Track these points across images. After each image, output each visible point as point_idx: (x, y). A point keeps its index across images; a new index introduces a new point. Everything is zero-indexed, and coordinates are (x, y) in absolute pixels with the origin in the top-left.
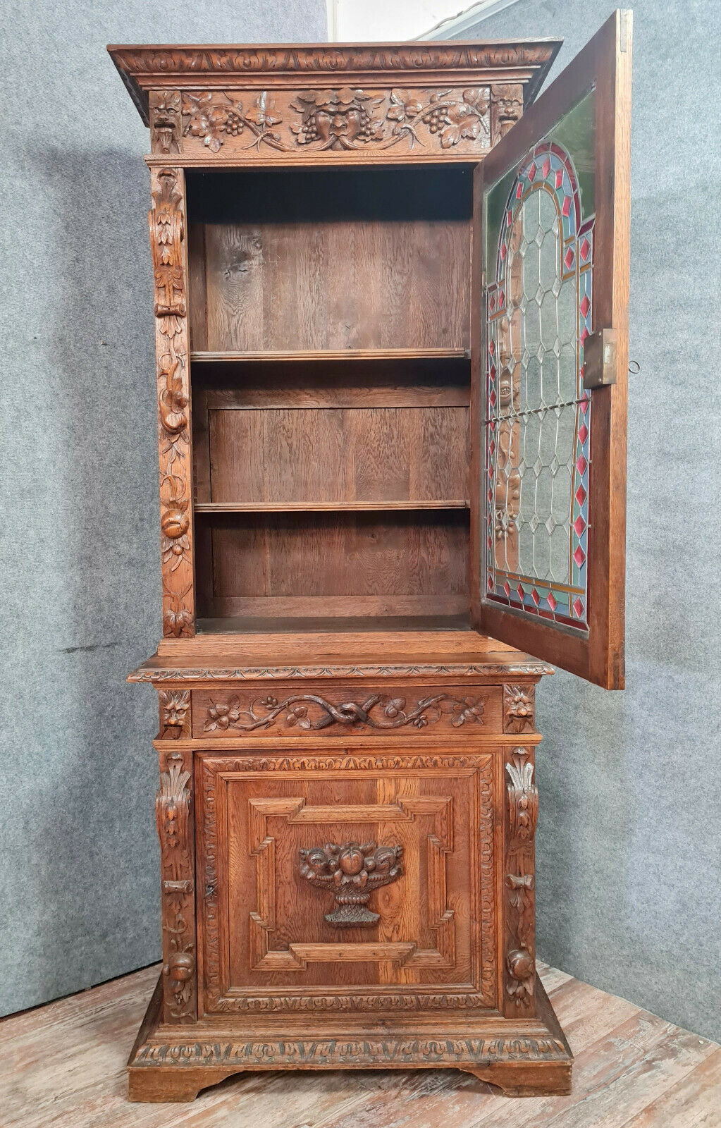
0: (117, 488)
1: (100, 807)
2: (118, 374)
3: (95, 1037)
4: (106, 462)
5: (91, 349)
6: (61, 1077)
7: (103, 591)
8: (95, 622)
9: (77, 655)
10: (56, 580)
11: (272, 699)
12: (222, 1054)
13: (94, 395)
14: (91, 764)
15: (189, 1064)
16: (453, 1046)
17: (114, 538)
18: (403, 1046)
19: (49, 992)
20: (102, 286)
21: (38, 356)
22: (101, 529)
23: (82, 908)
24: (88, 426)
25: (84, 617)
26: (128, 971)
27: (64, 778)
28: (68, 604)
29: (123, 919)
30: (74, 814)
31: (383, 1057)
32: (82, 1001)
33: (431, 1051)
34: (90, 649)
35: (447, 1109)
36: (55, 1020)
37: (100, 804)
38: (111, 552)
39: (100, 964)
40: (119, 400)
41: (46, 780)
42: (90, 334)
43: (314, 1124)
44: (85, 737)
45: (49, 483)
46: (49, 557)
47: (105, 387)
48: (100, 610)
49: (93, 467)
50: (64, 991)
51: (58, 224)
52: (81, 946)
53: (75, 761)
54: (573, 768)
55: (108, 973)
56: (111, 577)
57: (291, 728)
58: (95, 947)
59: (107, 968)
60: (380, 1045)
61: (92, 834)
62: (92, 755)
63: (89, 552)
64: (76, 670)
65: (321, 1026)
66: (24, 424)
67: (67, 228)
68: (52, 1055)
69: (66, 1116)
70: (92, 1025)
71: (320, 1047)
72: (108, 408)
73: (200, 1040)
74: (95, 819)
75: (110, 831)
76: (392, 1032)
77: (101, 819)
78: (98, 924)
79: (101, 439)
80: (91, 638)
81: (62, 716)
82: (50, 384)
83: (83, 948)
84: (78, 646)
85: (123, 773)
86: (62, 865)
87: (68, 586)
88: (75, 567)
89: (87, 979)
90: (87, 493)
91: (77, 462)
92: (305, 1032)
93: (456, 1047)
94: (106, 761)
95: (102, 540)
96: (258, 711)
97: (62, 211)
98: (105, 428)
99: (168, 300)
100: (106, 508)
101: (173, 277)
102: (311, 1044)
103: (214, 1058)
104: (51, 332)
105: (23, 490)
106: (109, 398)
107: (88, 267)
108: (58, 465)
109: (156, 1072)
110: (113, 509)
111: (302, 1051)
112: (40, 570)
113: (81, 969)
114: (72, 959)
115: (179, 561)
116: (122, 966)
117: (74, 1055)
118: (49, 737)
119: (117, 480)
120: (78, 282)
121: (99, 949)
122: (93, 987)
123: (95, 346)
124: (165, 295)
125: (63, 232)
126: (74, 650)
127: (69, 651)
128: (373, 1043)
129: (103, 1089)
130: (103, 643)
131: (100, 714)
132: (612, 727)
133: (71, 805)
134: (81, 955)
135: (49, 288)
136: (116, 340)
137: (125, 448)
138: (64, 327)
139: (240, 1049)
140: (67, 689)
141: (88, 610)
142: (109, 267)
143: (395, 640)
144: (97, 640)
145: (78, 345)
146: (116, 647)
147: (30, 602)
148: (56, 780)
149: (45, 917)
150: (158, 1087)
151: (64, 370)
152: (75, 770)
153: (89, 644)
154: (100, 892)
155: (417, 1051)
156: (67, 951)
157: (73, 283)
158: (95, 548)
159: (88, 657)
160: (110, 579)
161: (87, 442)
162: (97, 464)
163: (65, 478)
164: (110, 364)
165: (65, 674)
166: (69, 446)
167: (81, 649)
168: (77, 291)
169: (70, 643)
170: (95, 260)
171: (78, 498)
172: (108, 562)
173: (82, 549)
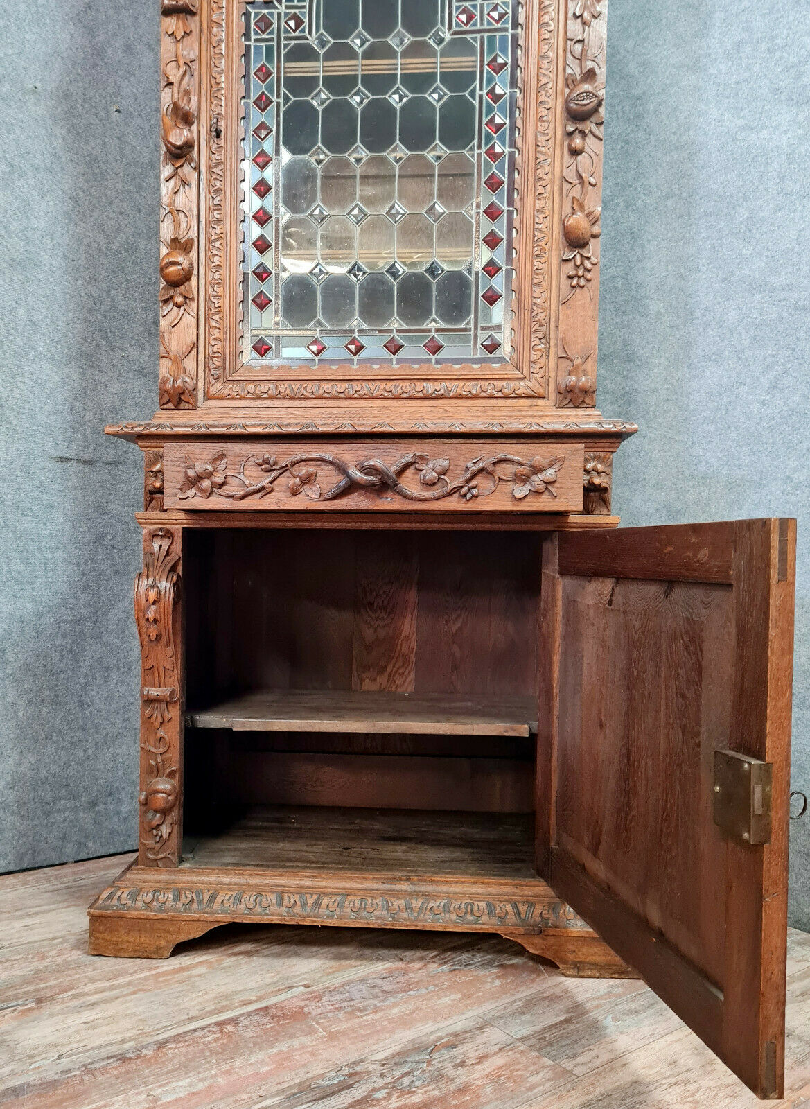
1: (94, 651)
2: (133, 148)
3: (65, 901)
4: (115, 247)
5: (102, 113)
6: (14, 931)
7: (106, 399)
8: (97, 432)
9: (72, 467)
10: (51, 375)
12: (205, 901)
13: (103, 167)
14: (84, 598)
15: (166, 911)
16: (495, 908)
17: (121, 338)
18: (431, 905)
19: (21, 859)
20: (119, 43)
21: (38, 108)
22: (106, 324)
23: (67, 766)
24: (95, 201)
25: (81, 425)
26: (120, 850)
27: (51, 608)
28: (63, 405)
29: (117, 788)
30: (61, 652)
31: (406, 916)
32: (60, 872)
33: (466, 912)
34: (88, 462)
35: (483, 983)
36: (23, 884)
37: (94, 647)
38: (118, 355)
39: (87, 837)
40: (133, 179)
41: (28, 605)
42: (101, 95)
43: (312, 986)
44: (78, 564)
45: (45, 259)
46: (41, 345)
47: (117, 161)
50: (41, 859)
52: (65, 810)
53: (65, 589)
55: (94, 848)
56: (117, 385)
58: (81, 814)
59: (95, 842)
60: (402, 903)
61: (82, 681)
62: (86, 587)
63: (91, 349)
64: (70, 484)
65: (330, 878)
66: (17, 183)
68: (9, 912)
69: (7, 964)
70: (65, 891)
71: (326, 901)
72: (120, 186)
73: (179, 886)
74: (87, 664)
75: (105, 682)
76: (417, 888)
77: (95, 664)
78: (86, 789)
79: (109, 219)
80: (90, 450)
81: (51, 534)
82: (50, 143)
83: (67, 814)
84: (73, 456)
85: (123, 616)
86: (44, 710)
87: (64, 384)
88: (73, 363)
89: (70, 850)
90: (90, 278)
91: (80, 241)
92: (309, 883)
93: (498, 909)
94: (104, 599)
95: (107, 337)
98: (114, 207)
100: (113, 300)
102: (315, 897)
103: (195, 906)
104: (54, 85)
105: (13, 260)
106: (122, 175)
107: (101, 17)
108: (57, 239)
109: (121, 917)
110: (122, 305)
111: (304, 904)
112: (30, 357)
113: (64, 838)
114: (53, 824)
115: (181, 314)
116: (114, 844)
117: (36, 914)
118: (34, 555)
119: (127, 270)
120: (90, 32)
121: (86, 818)
122: (75, 862)
123: (107, 111)
126: (68, 460)
127: (63, 460)
128: (393, 900)
129: (61, 943)
130: (104, 458)
131: (99, 540)
133: (58, 641)
134: (64, 821)
135: (54, 33)
136: (132, 109)
138: (70, 81)
139: (227, 898)
140: (58, 504)
141: (87, 417)
142: (128, 22)
144: (98, 454)
145: (87, 106)
146: (120, 466)
147: (16, 393)
148: (41, 607)
149: (22, 769)
150: (125, 938)
151: (69, 131)
152: (64, 602)
153: (86, 457)
154: (90, 751)
155: (449, 912)
156: (47, 814)
157: (83, 33)
158: (98, 345)
159: (85, 472)
160: (115, 387)
161: (92, 219)
162: (103, 247)
163: (64, 256)
164: (124, 136)
165: (57, 485)
166: (71, 220)
167: (78, 460)
168: (87, 42)
169: (64, 451)
170: (111, 12)
171: (80, 282)
172: (113, 366)
173: (82, 344)
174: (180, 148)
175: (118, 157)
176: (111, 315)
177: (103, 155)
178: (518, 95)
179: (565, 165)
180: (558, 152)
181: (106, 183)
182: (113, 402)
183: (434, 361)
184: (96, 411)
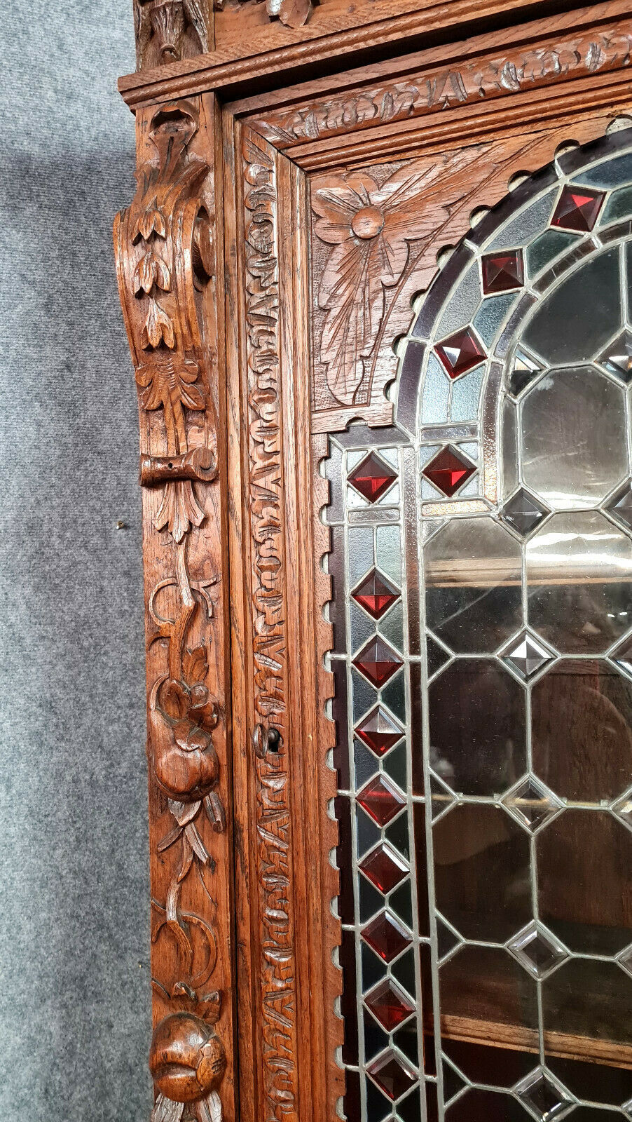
4: (122, 770)
5: (96, 540)
13: (98, 632)
22: (109, 914)
24: (84, 698)
42: (93, 509)
47: (122, 614)
48: (104, 1095)
49: (93, 784)
51: (31, 300)
56: (131, 1017)
63: (81, 967)
67: (47, 307)
79: (111, 721)
87: (32, 1044)
88: (49, 1002)
90: (78, 840)
91: (59, 776)
95: (110, 936)
97: (39, 275)
99: (172, 441)
100: (120, 867)
101: (180, 381)
104: (10, 515)
106: (132, 637)
108: (17, 785)
120: (71, 409)
123: (105, 534)
124: (165, 430)
125: (40, 316)
138: (38, 502)
141: (77, 1096)
145: (68, 535)
151: (37, 589)
157: (59, 414)
158: (94, 956)
161: (80, 731)
162: (100, 776)
163: (31, 813)
164: (134, 567)
166: (41, 744)
168: (66, 430)
171: (59, 852)
172: (123, 985)
173: (66, 963)
174: (183, 793)
175: (126, 607)
176: (117, 894)
177: (99, 611)
181: (104, 659)
182: (124, 1054)
184: (93, 1080)
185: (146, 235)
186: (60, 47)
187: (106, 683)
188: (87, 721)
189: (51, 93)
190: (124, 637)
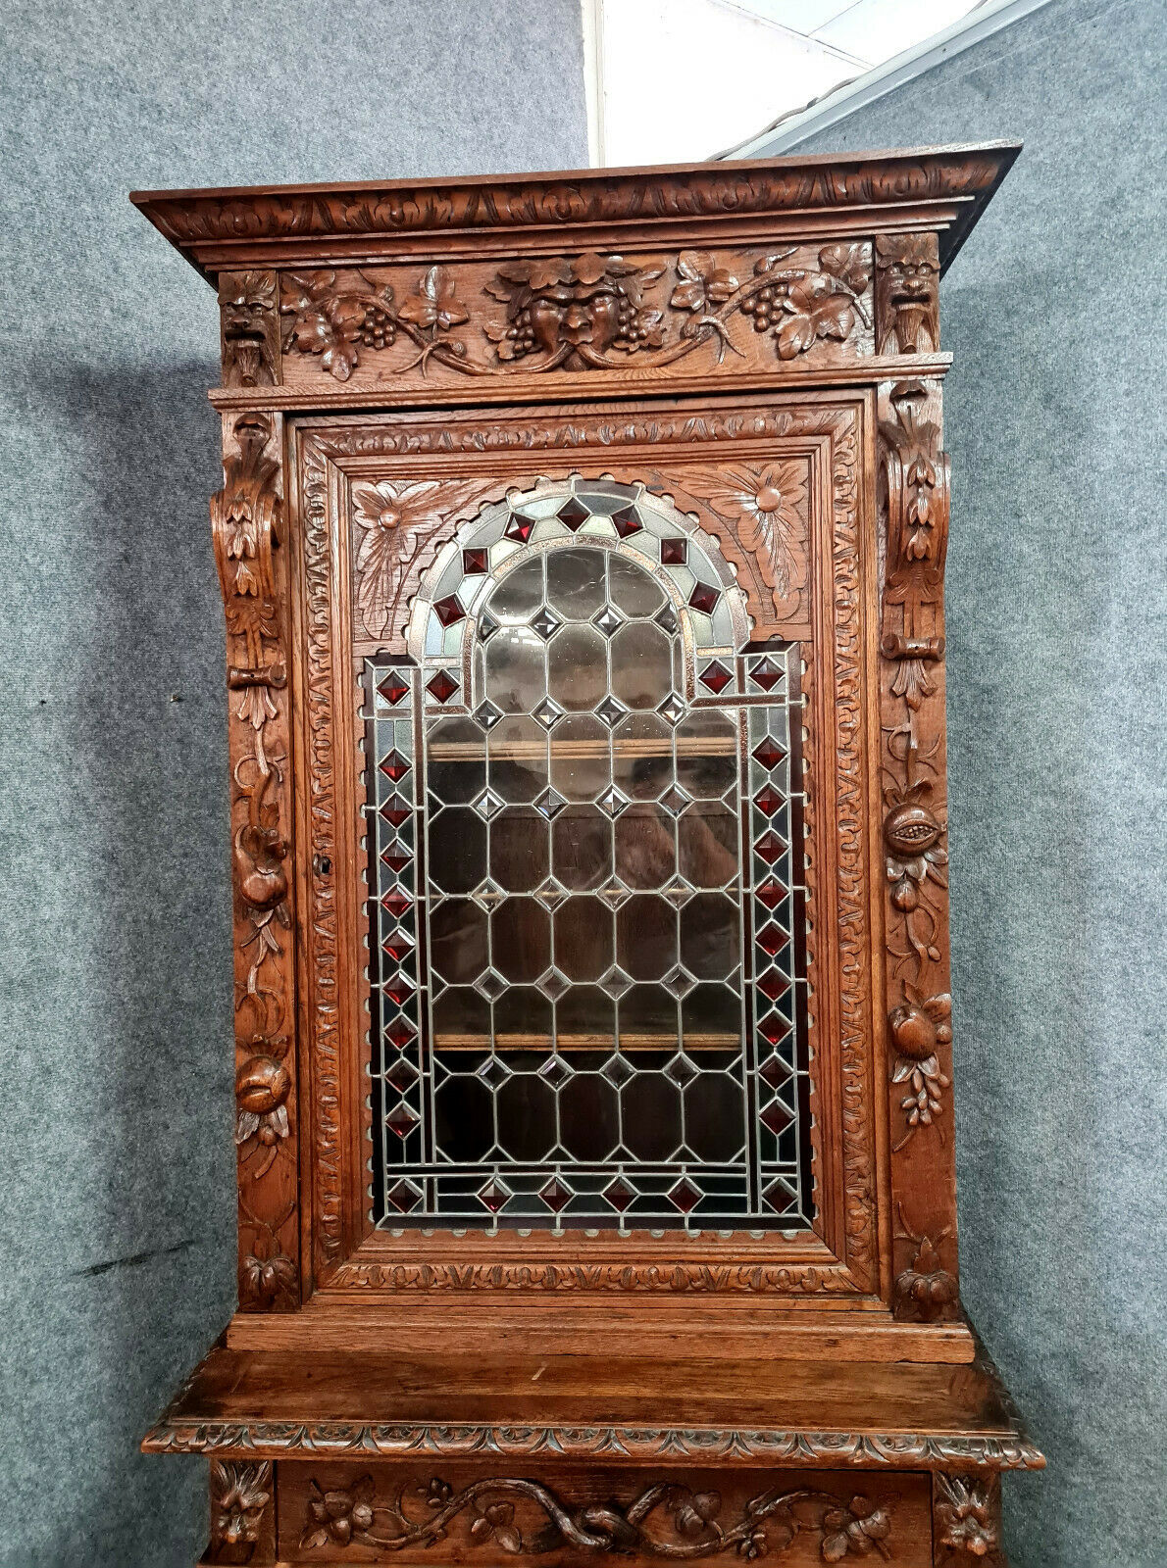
0: (198, 955)
2: (203, 751)
4: (178, 910)
5: (152, 711)
7: (167, 1147)
8: (149, 1206)
9: (113, 1277)
11: (441, 1484)
13: (155, 792)
14: (134, 1482)
17: (189, 1047)
20: (175, 602)
21: (46, 735)
22: (165, 1033)
24: (143, 850)
27: (81, 1518)
28: (97, 1182)
34: (138, 1260)
37: (156, 1555)
38: (185, 1071)
40: (204, 797)
41: (44, 1528)
42: (150, 685)
45: (64, 962)
46: (59, 1099)
47: (176, 776)
48: (161, 1184)
49: (151, 923)
51: (91, 497)
53: (104, 1478)
54: (1071, 1531)
56: (184, 1119)
57: (481, 1549)
63: (141, 1079)
64: (109, 1306)
66: (15, 861)
67: (106, 504)
72: (183, 813)
79: (167, 869)
80: (142, 1239)
81: (79, 1397)
82: (70, 782)
84: (115, 1258)
87: (97, 1146)
88: (112, 1110)
90: (138, 971)
91: (120, 918)
95: (167, 1052)
96: (412, 1508)
97: (98, 475)
98: (176, 850)
100: (175, 993)
101: (260, 617)
104: (73, 689)
105: (11, 982)
106: (185, 795)
107: (147, 567)
108: (82, 925)
110: (189, 993)
112: (41, 1126)
115: (270, 1158)
118: (52, 1443)
119: (197, 940)
120: (129, 595)
123: (160, 706)
124: (247, 649)
125: (98, 512)
126: (105, 1267)
127: (96, 1270)
130: (165, 1244)
131: (157, 1381)
132: (1152, 1472)
135: (70, 613)
136: (199, 691)
137: (214, 879)
138: (99, 678)
140: (92, 1344)
141: (137, 1187)
142: (188, 564)
143: (701, 1328)
144: (154, 1241)
145: (127, 707)
146: (192, 1248)
147: (20, 1190)
148: (65, 1524)
151: (98, 754)
152: (105, 1501)
153: (137, 1252)
157: (118, 599)
158: (152, 1069)
159: (133, 1277)
160: (181, 1123)
161: (139, 878)
162: (158, 916)
163: (96, 950)
164: (188, 734)
165: (88, 1315)
166: (104, 891)
167: (122, 1262)
168: (125, 612)
169: (100, 1254)
170: (162, 556)
171: (121, 982)
172: (178, 1092)
173: (127, 1076)
174: (263, 903)
175: (180, 770)
176: (173, 1015)
177: (156, 773)
178: (805, 804)
179: (889, 927)
180: (875, 902)
181: (161, 815)
182: (179, 1149)
183: (687, 1223)
184: (151, 1172)
185: (237, 518)
186: (116, 270)
187: (162, 836)
188: (145, 869)
189: (107, 312)
190: (178, 796)
